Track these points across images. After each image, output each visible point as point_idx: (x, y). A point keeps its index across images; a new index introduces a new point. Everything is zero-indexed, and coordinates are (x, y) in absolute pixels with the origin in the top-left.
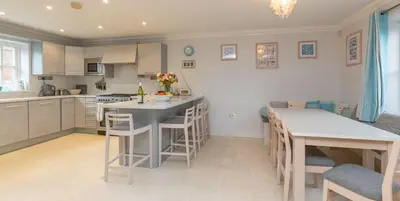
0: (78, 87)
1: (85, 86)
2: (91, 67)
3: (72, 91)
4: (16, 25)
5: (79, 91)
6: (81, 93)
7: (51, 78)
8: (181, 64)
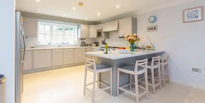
0: (95, 43)
1: (98, 43)
2: (99, 34)
3: (93, 45)
4: (73, 19)
5: (95, 45)
6: (96, 46)
7: (85, 39)
8: (146, 29)
